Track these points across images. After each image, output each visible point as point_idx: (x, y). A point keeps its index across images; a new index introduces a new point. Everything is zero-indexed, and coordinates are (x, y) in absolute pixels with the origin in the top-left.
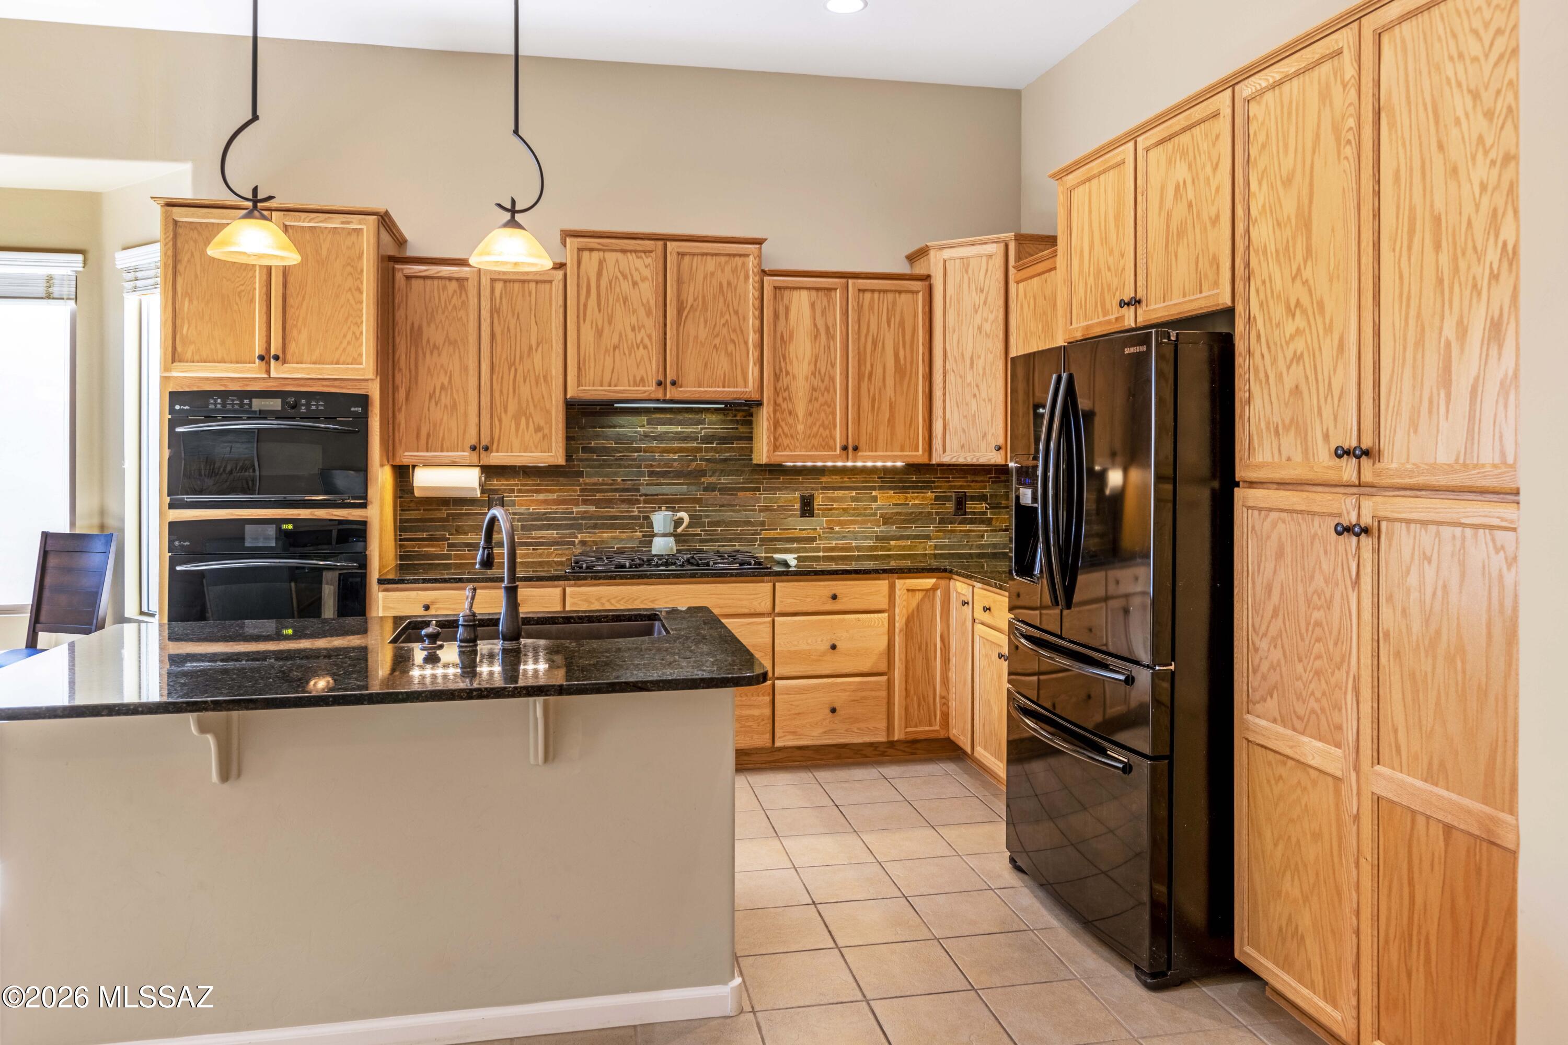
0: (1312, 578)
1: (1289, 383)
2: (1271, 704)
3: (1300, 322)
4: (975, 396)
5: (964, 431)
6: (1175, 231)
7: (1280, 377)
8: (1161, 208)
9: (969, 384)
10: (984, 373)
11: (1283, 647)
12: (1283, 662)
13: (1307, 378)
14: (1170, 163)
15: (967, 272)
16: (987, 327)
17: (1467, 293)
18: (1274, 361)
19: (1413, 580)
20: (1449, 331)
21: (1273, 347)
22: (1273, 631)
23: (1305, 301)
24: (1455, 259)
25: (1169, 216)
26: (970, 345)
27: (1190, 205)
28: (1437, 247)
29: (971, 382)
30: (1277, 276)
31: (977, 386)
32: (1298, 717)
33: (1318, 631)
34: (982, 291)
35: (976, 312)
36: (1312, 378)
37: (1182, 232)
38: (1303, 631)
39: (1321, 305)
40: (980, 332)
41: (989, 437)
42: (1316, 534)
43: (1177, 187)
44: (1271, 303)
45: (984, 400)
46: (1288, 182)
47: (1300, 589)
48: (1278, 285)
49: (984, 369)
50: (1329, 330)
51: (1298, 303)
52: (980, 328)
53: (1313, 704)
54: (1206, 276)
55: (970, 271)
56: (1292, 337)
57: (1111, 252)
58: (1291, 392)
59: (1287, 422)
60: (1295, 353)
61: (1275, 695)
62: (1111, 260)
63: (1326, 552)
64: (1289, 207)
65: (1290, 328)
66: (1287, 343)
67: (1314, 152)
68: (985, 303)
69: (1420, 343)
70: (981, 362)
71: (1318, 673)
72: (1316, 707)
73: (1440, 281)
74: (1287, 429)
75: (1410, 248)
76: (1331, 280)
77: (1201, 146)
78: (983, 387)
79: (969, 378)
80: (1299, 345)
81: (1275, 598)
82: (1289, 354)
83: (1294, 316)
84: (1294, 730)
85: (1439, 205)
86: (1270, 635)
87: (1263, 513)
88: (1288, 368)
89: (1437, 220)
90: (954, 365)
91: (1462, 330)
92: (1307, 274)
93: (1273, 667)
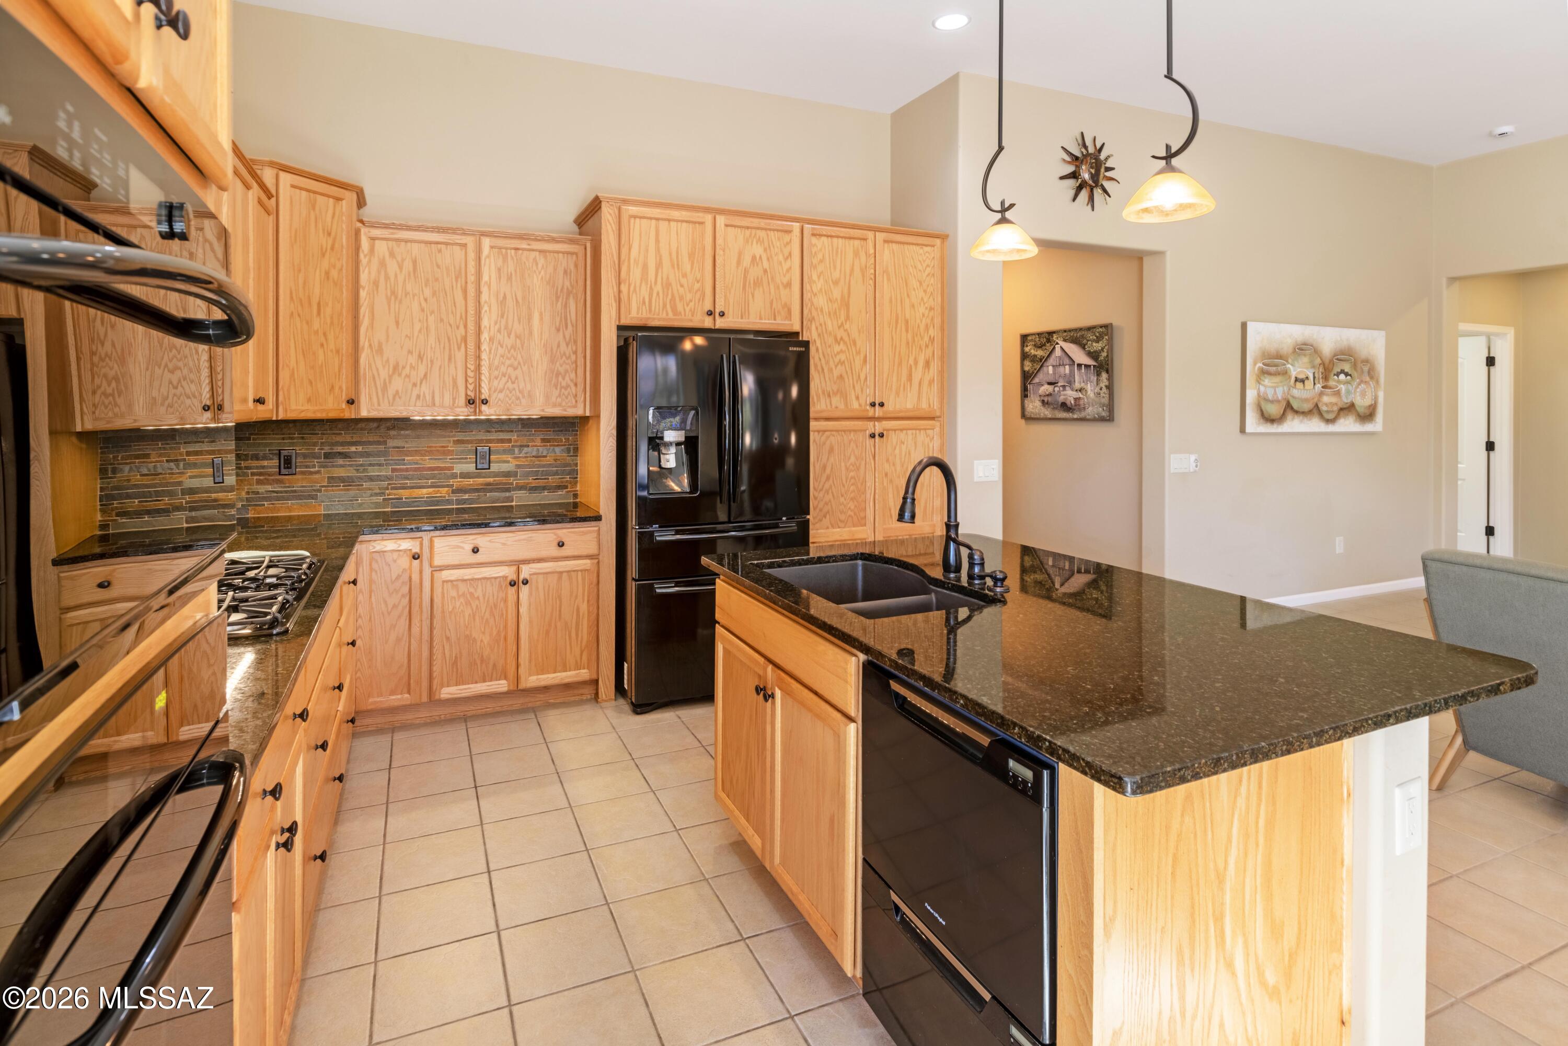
0: (849, 458)
1: (836, 373)
2: (826, 522)
3: (842, 346)
4: (322, 345)
5: (311, 383)
6: (752, 282)
7: (831, 370)
8: (739, 263)
9: (316, 332)
10: (332, 323)
11: (832, 493)
12: (832, 500)
13: (847, 372)
14: (747, 242)
15: (314, 209)
16: (334, 274)
17: (918, 349)
18: (827, 363)
19: (897, 451)
20: (911, 361)
21: (826, 356)
22: (827, 486)
23: (846, 338)
24: (913, 337)
25: (746, 271)
26: (317, 291)
27: (765, 271)
28: (907, 331)
29: (318, 330)
30: (829, 323)
31: (325, 334)
32: (841, 521)
33: (853, 481)
34: (329, 234)
35: (323, 255)
36: (849, 372)
37: (758, 283)
38: (844, 482)
39: (855, 343)
40: (328, 278)
41: (337, 389)
42: (852, 439)
43: (754, 258)
44: (825, 336)
45: (332, 351)
46: (836, 283)
47: (843, 464)
48: (830, 328)
49: (332, 318)
50: (858, 353)
51: (842, 339)
52: (327, 274)
53: (850, 513)
54: (779, 312)
55: (317, 208)
56: (838, 353)
57: (685, 275)
58: (838, 378)
59: (835, 390)
60: (840, 360)
61: (828, 516)
62: (684, 281)
63: (857, 447)
64: (836, 293)
65: (837, 348)
66: (835, 356)
67: (850, 275)
68: (332, 248)
69: (900, 364)
70: (329, 311)
71: (852, 499)
72: (852, 514)
73: (908, 343)
74: (835, 394)
75: (896, 328)
76: (859, 332)
77: (774, 243)
78: (331, 337)
79: (316, 326)
80: (842, 357)
81: (828, 471)
82: (837, 360)
83: (839, 344)
84: (839, 527)
85: (908, 316)
86: (824, 489)
87: (821, 433)
88: (836, 366)
89: (907, 322)
90: (300, 308)
91: (916, 362)
92: (847, 326)
93: (826, 504)
